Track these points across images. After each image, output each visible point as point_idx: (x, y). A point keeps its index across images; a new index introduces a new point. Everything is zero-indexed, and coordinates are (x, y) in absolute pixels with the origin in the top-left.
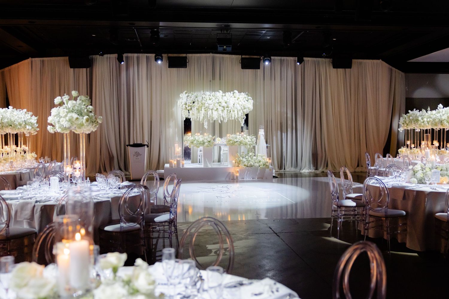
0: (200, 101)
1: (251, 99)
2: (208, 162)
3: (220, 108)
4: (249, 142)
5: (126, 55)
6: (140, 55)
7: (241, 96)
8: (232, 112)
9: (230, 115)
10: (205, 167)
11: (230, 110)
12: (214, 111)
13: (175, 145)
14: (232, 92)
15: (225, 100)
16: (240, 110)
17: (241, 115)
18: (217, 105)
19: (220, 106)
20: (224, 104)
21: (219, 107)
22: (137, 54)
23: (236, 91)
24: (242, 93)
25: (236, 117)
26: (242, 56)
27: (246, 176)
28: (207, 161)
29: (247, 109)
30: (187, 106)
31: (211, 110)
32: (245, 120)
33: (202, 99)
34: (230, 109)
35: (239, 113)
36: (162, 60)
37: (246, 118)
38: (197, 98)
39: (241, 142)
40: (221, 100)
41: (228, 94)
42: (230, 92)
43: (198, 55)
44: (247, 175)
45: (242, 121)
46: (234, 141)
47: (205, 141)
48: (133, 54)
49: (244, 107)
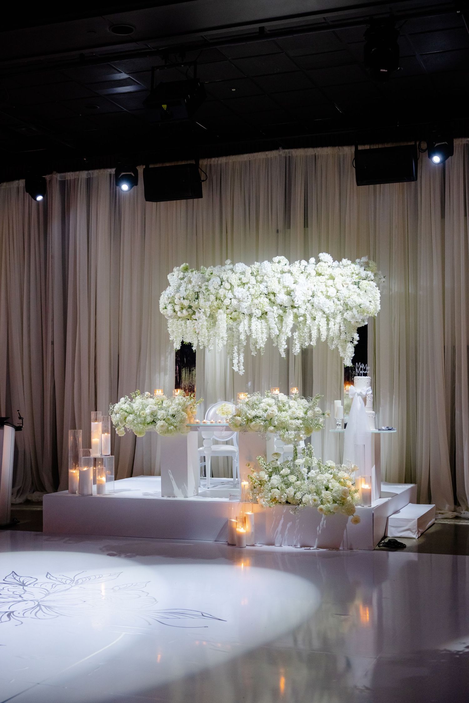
0: (213, 291)
1: (373, 277)
2: (174, 482)
3: (274, 312)
4: (294, 422)
5: (61, 177)
6: (95, 173)
7: (337, 272)
8: (309, 321)
9: (306, 330)
10: (165, 498)
11: (304, 316)
12: (254, 319)
13: (94, 424)
14: (312, 260)
15: (287, 284)
16: (334, 315)
17: (337, 332)
18: (264, 300)
19: (273, 303)
20: (282, 298)
21: (267, 308)
22: (86, 172)
23: (325, 257)
24: (345, 261)
25: (323, 338)
26: (356, 148)
27: (279, 537)
28: (171, 476)
29: (355, 311)
30: (177, 308)
31: (247, 318)
32: (356, 347)
33: (220, 286)
34: (302, 311)
35: (331, 323)
36: (133, 182)
37: (358, 338)
38: (206, 283)
39: (269, 421)
40: (275, 286)
41: (298, 266)
42: (307, 260)
43: (245, 157)
44: (282, 532)
45: (344, 350)
46: (247, 417)
47: (161, 414)
48: (78, 172)
49: (346, 305)
